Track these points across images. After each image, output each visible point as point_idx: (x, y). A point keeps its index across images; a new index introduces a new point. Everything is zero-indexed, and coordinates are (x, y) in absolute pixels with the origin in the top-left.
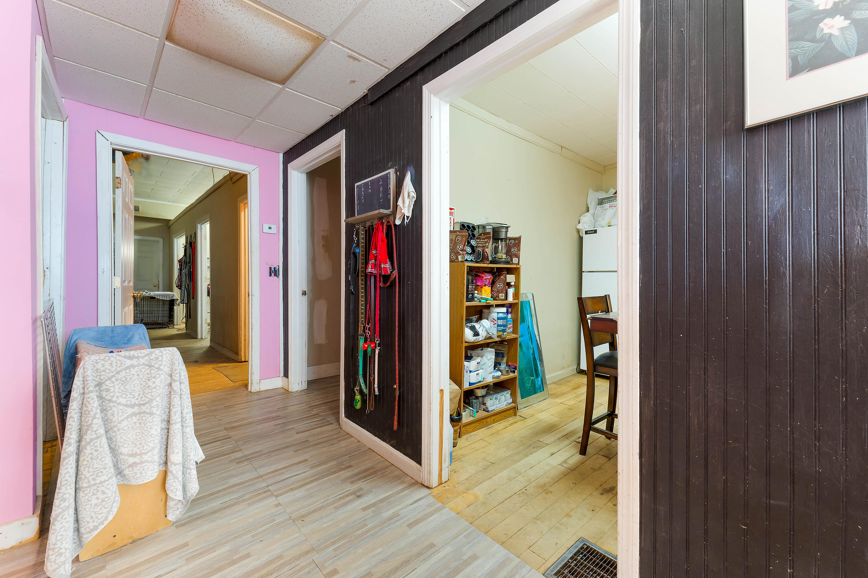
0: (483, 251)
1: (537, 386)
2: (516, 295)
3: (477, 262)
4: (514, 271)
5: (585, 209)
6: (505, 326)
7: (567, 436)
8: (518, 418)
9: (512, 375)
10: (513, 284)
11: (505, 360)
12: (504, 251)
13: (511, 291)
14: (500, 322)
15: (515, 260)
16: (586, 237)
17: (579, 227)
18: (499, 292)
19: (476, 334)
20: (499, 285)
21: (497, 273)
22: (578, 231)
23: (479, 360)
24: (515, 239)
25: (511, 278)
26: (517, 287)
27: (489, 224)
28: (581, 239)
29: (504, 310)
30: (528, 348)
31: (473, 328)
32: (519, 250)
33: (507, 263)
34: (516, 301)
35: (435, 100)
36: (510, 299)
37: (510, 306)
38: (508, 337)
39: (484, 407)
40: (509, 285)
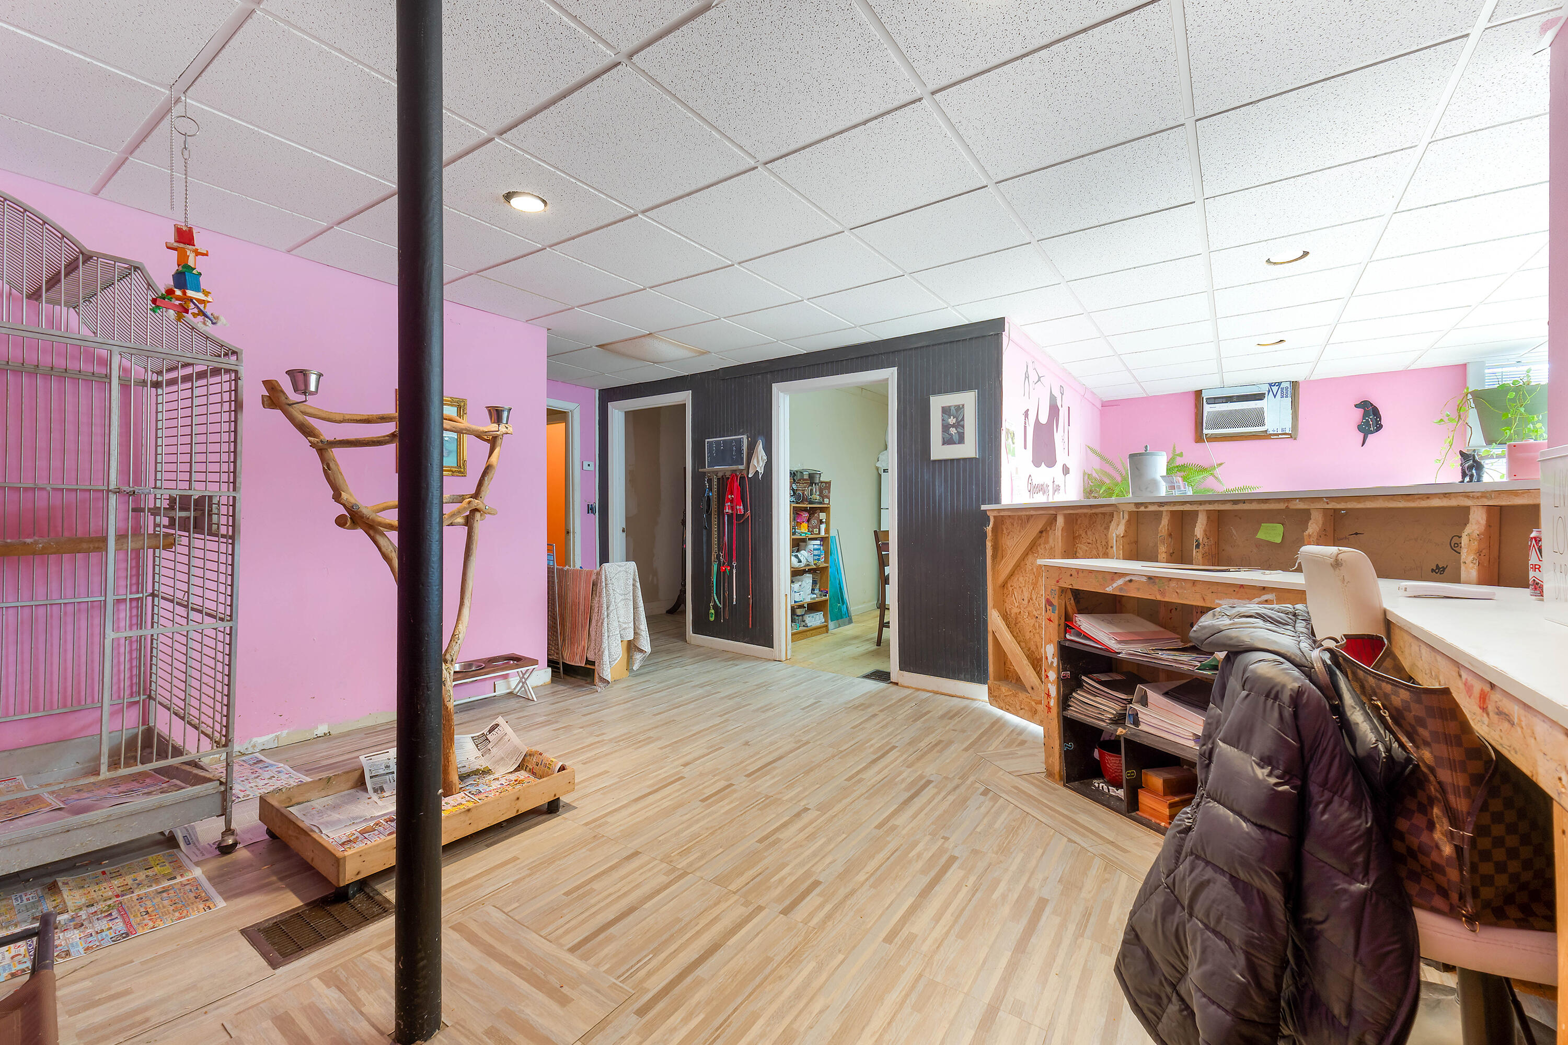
0: (803, 494)
1: (843, 612)
2: (827, 531)
3: (797, 503)
4: (825, 510)
5: (883, 447)
6: (819, 556)
7: (867, 640)
8: (829, 634)
9: (824, 598)
10: (824, 520)
11: (818, 586)
12: (818, 493)
13: (823, 527)
14: (816, 552)
15: (826, 501)
16: (883, 475)
17: (878, 465)
18: (813, 527)
19: (800, 561)
20: (814, 522)
21: (812, 512)
22: (877, 469)
23: (800, 583)
24: (826, 483)
25: (823, 516)
26: (828, 523)
27: (806, 470)
28: (880, 476)
29: (818, 542)
30: (835, 578)
31: (796, 556)
32: (829, 492)
33: (820, 503)
34: (827, 535)
35: (781, 394)
36: (823, 533)
37: (822, 539)
38: (821, 566)
39: (804, 624)
40: (821, 522)
